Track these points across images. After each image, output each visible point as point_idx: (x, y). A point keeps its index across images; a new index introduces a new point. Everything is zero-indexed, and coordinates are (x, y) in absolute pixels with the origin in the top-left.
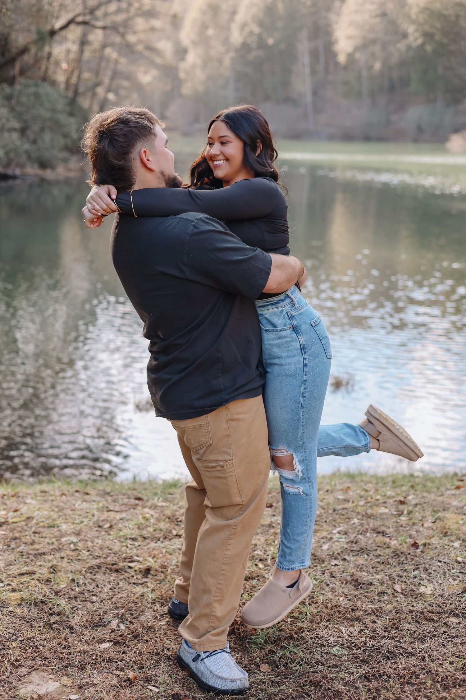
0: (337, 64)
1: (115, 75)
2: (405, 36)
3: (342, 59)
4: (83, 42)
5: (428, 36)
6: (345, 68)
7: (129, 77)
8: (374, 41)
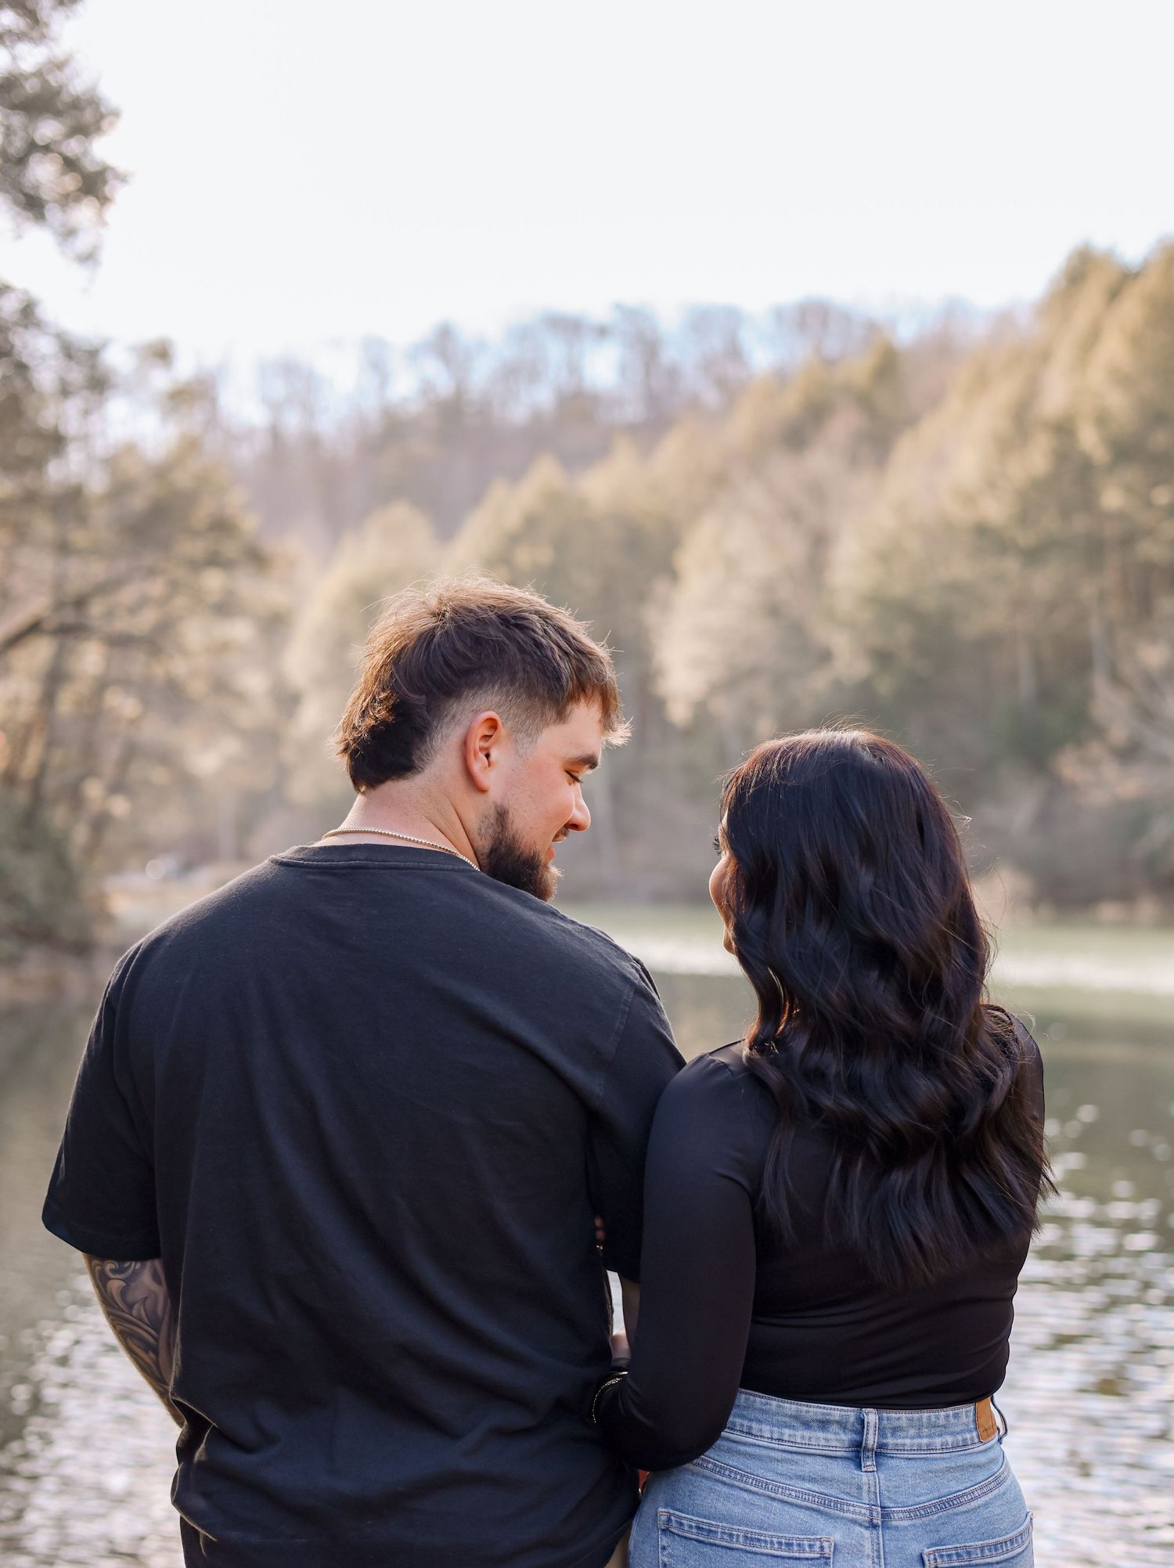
0: (666, 726)
1: (132, 752)
2: (825, 656)
3: (679, 712)
4: (55, 678)
5: (883, 658)
6: (690, 733)
7: (166, 757)
8: (752, 672)
